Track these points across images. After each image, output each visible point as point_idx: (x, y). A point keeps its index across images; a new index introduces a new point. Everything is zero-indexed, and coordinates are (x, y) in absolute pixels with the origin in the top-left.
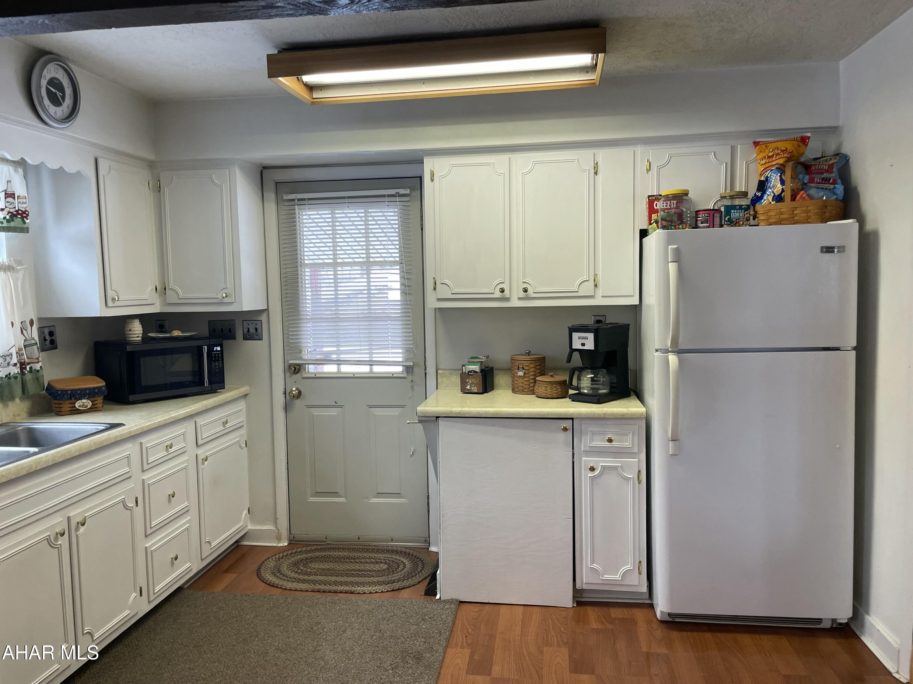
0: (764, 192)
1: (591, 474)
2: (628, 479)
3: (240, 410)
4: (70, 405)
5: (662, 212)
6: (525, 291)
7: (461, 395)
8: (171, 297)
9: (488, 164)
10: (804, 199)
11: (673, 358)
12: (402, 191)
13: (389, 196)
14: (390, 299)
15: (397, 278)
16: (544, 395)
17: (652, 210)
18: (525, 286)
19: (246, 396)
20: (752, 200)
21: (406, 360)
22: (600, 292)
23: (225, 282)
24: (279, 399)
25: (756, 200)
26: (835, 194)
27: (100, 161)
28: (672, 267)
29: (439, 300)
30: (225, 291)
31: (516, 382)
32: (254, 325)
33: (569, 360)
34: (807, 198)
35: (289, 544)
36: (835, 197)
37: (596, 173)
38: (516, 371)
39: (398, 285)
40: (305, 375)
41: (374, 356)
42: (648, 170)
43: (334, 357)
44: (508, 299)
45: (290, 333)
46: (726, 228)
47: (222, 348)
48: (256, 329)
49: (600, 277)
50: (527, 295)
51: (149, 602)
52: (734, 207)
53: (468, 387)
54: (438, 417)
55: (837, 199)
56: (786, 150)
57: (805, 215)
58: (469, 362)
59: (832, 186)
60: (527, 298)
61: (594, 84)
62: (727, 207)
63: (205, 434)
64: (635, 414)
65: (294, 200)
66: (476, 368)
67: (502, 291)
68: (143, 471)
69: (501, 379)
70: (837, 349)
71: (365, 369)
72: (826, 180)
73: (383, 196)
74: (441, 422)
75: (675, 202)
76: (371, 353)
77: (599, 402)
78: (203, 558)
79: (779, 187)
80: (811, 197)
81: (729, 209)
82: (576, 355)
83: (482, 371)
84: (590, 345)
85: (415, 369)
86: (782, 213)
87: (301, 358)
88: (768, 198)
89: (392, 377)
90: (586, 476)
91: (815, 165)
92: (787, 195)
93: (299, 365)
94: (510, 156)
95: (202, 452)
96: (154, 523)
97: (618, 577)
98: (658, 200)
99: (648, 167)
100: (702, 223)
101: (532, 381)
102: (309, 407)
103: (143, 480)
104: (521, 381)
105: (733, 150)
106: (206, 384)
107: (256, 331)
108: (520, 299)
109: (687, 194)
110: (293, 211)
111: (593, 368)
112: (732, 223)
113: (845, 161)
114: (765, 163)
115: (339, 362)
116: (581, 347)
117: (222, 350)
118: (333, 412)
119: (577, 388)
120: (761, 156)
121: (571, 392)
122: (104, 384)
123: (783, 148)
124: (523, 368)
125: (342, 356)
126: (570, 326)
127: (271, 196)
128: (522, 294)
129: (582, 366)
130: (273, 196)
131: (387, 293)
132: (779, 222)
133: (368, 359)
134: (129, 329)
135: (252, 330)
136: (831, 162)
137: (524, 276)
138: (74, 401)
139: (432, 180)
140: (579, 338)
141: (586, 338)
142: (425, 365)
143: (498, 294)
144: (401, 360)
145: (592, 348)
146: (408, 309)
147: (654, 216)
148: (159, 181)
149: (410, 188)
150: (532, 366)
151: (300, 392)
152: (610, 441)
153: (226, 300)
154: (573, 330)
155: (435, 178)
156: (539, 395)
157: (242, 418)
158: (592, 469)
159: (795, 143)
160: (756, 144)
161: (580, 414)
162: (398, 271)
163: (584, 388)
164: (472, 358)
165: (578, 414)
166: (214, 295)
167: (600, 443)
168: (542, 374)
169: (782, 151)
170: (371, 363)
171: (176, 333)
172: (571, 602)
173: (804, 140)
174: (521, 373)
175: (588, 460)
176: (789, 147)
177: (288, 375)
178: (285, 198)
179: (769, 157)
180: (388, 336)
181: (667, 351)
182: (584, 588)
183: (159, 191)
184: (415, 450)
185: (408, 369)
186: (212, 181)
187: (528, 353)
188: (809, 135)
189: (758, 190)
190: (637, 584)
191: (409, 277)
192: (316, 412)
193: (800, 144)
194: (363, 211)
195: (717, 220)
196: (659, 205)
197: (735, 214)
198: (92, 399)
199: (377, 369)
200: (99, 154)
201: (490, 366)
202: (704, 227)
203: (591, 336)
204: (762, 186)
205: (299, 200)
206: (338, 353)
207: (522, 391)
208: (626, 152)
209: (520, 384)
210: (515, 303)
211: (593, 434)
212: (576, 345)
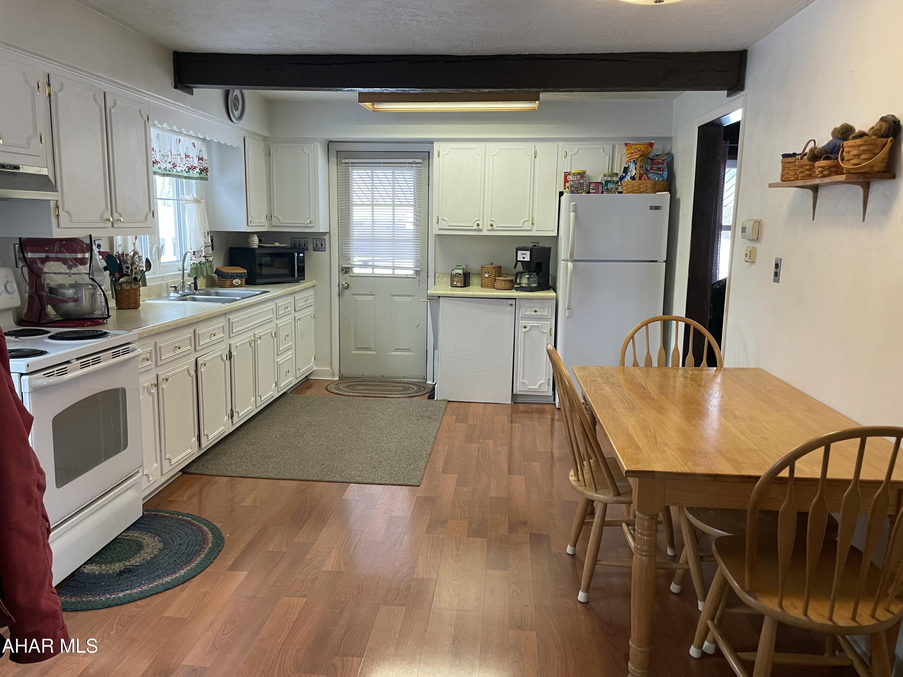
0: (627, 174)
1: (524, 330)
2: (544, 333)
3: (312, 295)
4: (230, 282)
5: (572, 182)
6: (492, 226)
7: (450, 287)
8: (275, 222)
9: (472, 149)
10: (645, 179)
11: (570, 264)
12: (417, 161)
13: (409, 163)
14: (407, 228)
15: (412, 215)
16: (500, 288)
17: (566, 181)
18: (492, 223)
19: (314, 286)
20: (620, 178)
21: (416, 267)
22: (535, 228)
23: (310, 214)
24: (335, 290)
25: (622, 178)
26: (663, 177)
27: (246, 139)
28: (572, 214)
29: (440, 229)
30: (309, 219)
31: (484, 281)
32: (320, 242)
33: (515, 267)
34: (647, 179)
35: (339, 379)
36: (662, 179)
37: (535, 157)
38: (484, 274)
39: (412, 220)
40: (351, 275)
41: (395, 263)
42: (566, 157)
43: (370, 263)
44: (481, 230)
45: (343, 248)
46: (605, 194)
47: (304, 254)
48: (322, 244)
49: (535, 219)
50: (492, 228)
51: (278, 392)
52: (610, 182)
53: (455, 283)
54: (439, 297)
55: (663, 180)
56: (640, 150)
57: (645, 188)
58: (456, 268)
59: (662, 173)
60: (492, 230)
61: (535, 109)
62: (606, 181)
63: (299, 305)
64: (549, 297)
65: (349, 163)
66: (461, 272)
67: (478, 225)
68: (277, 319)
69: (474, 280)
70: (656, 261)
71: (389, 272)
72: (659, 169)
73: (406, 163)
74: (441, 299)
75: (579, 176)
76: (394, 262)
77: (531, 291)
78: (297, 377)
79: (634, 172)
80: (649, 178)
81: (607, 182)
82: (519, 263)
83: (463, 274)
84: (527, 259)
85: (421, 273)
86: (634, 187)
87: (350, 264)
88: (628, 177)
89: (407, 277)
90: (521, 331)
91: (656, 159)
92: (637, 177)
93: (348, 268)
94: (486, 144)
95: (298, 315)
96: (281, 349)
97: (536, 387)
98: (569, 174)
99: (565, 155)
100: (592, 190)
101: (493, 280)
102: (354, 294)
103: (277, 324)
104: (486, 280)
105: (614, 147)
106: (296, 276)
107: (322, 246)
108: (488, 230)
109: (585, 173)
110: (347, 170)
111: (529, 272)
112: (609, 191)
113: (671, 158)
114: (630, 157)
115: (373, 267)
116: (522, 260)
117: (304, 256)
118: (369, 298)
119: (520, 284)
120: (629, 152)
121: (516, 286)
122: (246, 271)
123: (639, 149)
124: (488, 272)
125: (375, 263)
126: (517, 247)
127: (334, 160)
128: (490, 228)
129: (523, 271)
130: (335, 160)
131: (405, 225)
132: (633, 192)
133: (392, 266)
134: (251, 240)
135: (319, 245)
136: (664, 158)
137: (491, 217)
138: (232, 280)
139: (439, 156)
140: (522, 254)
141: (525, 254)
142: (428, 270)
143: (475, 227)
144: (412, 266)
145: (529, 260)
146: (418, 235)
147: (567, 184)
148: (269, 149)
149: (422, 158)
150: (494, 271)
151: (348, 285)
152: (536, 311)
153: (310, 225)
154: (517, 250)
155: (440, 155)
156: (498, 288)
157: (311, 300)
158: (525, 327)
159: (646, 146)
160: (626, 144)
161: (520, 296)
162: (413, 211)
163: (523, 284)
164: (457, 266)
165: (518, 296)
166: (303, 222)
167: (530, 312)
168: (500, 276)
169: (638, 150)
170: (394, 268)
171: (277, 244)
172: (510, 401)
173: (651, 145)
174: (487, 275)
175: (523, 322)
176: (643, 149)
177: (341, 274)
178: (343, 161)
179: (632, 153)
180: (405, 252)
181: (567, 261)
182: (518, 393)
183: (269, 156)
184: (419, 323)
185: (417, 273)
186: (303, 149)
187: (491, 264)
188: (653, 142)
189: (624, 173)
190: (547, 391)
191: (420, 215)
192: (358, 298)
193: (649, 147)
194: (392, 172)
195: (600, 189)
196: (570, 178)
197: (610, 186)
198: (241, 279)
199: (397, 272)
200: (246, 135)
201: (468, 271)
202: (593, 193)
203: (528, 253)
204: (626, 170)
205: (352, 163)
206: (373, 261)
207: (487, 287)
208: (553, 146)
209: (486, 282)
210: (485, 233)
211: (527, 307)
212: (520, 258)
